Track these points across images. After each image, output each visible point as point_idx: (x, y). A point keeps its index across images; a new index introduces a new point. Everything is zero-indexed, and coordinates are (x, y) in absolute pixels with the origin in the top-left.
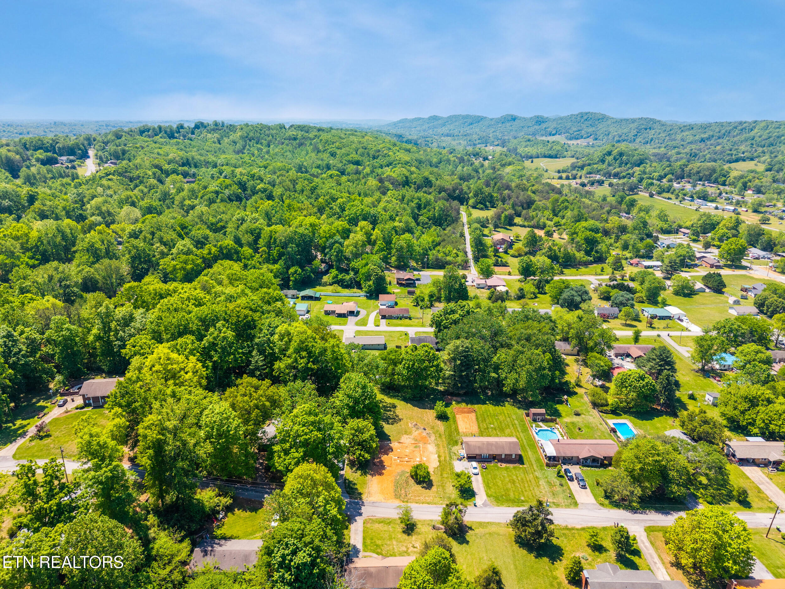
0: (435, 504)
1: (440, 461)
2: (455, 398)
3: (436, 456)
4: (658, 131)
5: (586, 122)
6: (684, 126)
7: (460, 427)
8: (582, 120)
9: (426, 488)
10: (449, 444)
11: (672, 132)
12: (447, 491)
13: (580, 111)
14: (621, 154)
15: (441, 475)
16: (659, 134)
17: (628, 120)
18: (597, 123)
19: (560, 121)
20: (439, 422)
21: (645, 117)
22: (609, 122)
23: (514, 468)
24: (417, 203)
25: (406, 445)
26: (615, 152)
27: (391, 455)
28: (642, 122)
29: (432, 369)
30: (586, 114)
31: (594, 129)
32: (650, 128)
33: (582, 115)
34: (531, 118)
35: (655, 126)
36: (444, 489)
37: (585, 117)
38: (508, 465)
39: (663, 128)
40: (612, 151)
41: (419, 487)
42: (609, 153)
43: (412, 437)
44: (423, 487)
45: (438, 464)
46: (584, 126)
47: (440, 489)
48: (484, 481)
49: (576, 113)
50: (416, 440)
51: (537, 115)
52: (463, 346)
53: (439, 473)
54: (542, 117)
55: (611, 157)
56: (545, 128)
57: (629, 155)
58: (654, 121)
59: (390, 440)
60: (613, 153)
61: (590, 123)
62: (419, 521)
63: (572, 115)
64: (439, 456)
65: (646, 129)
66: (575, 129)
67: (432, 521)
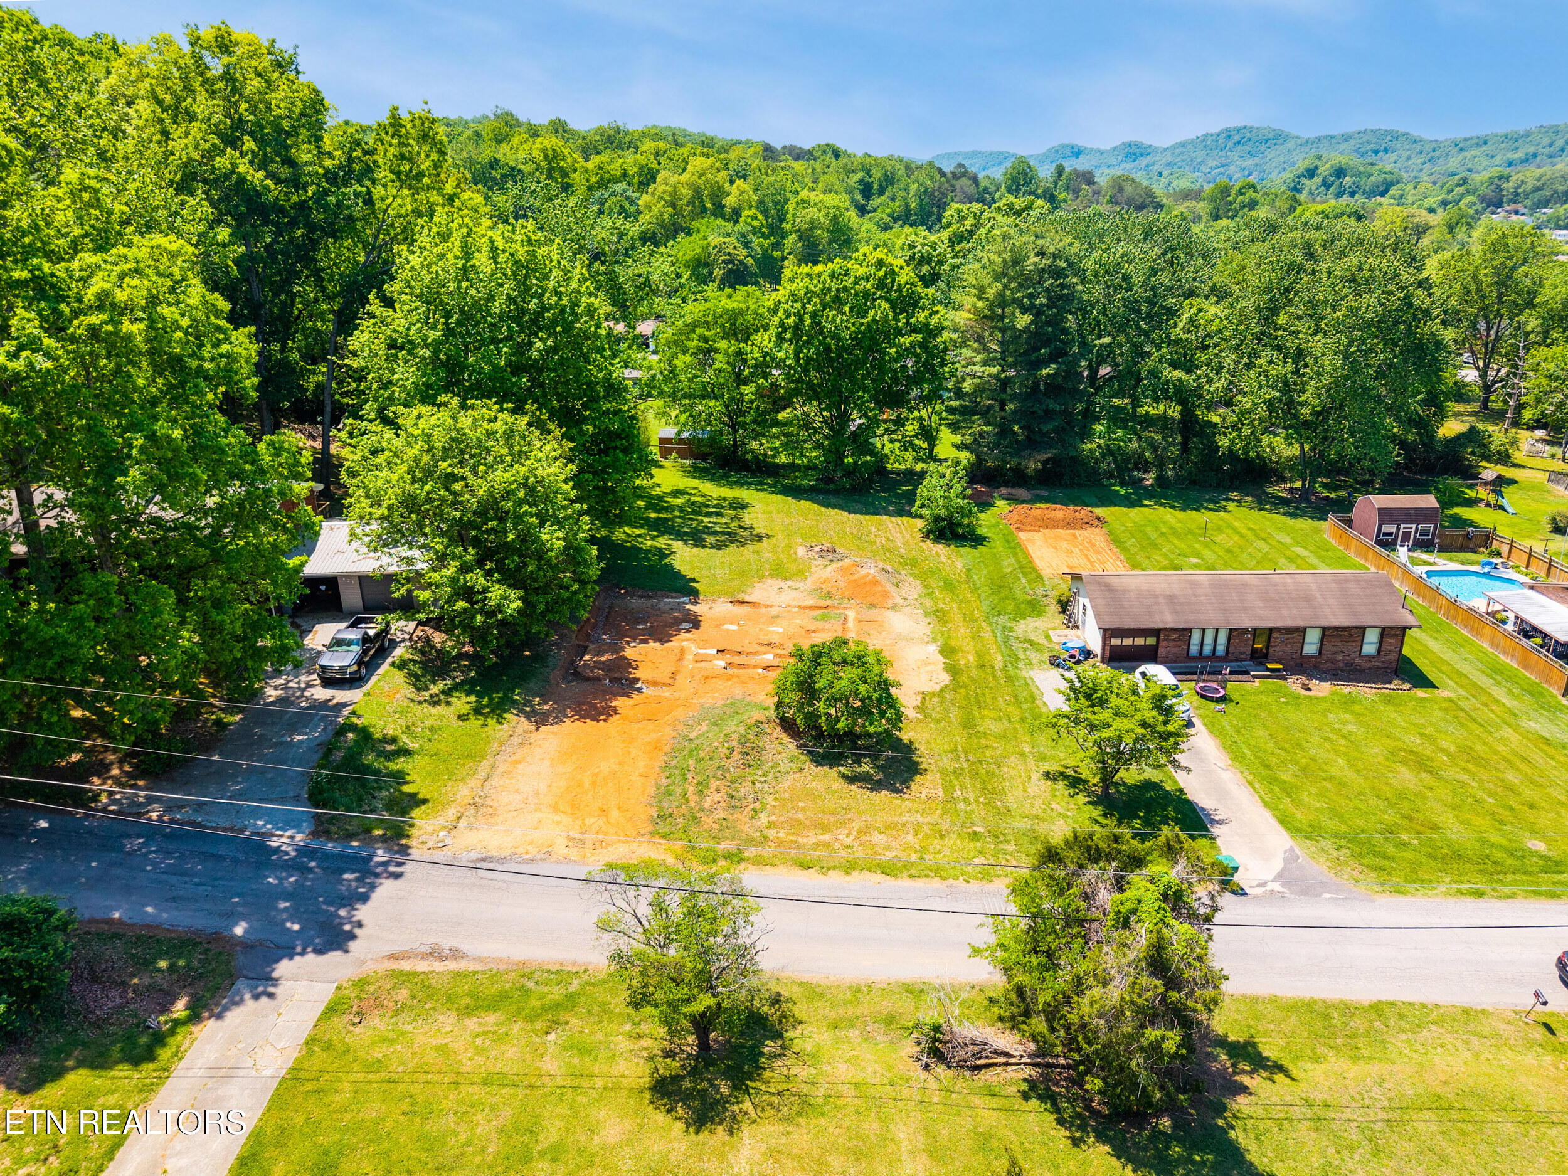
0: (938, 872)
1: (953, 670)
2: (1003, 491)
3: (933, 649)
4: (1405, 154)
5: (1239, 148)
6: (1465, 140)
7: (1040, 564)
8: (1230, 144)
9: (876, 786)
10: (996, 610)
11: (1437, 153)
12: (1013, 798)
13: (1224, 126)
14: (1340, 173)
15: (968, 724)
16: (1409, 158)
17: (1333, 137)
18: (1263, 147)
19: (1177, 151)
20: (941, 550)
21: (1374, 128)
22: (1291, 144)
23: (1388, 701)
24: (861, 181)
25: (774, 611)
26: (1324, 170)
27: (683, 641)
28: (1365, 138)
29: (906, 341)
30: (1239, 130)
31: (1257, 160)
32: (1386, 150)
33: (1228, 134)
34: (1115, 148)
35: (1397, 145)
36: (991, 793)
37: (1237, 138)
38: (1345, 689)
39: (1418, 147)
40: (1316, 168)
41: (828, 779)
42: (1311, 173)
43: (809, 584)
44: (851, 780)
45: (946, 678)
46: (1234, 156)
47: (968, 792)
48: (1237, 757)
49: (1215, 130)
50: (829, 595)
51: (1127, 139)
52: (1041, 253)
53: (955, 716)
54: (1138, 145)
55: (1318, 180)
56: (1147, 166)
57: (1359, 174)
58: (1395, 136)
59: (695, 593)
60: (1321, 170)
61: (1247, 148)
62: (814, 992)
63: (1206, 135)
64: (947, 651)
65: (1376, 152)
66: (1212, 163)
67: (915, 991)
